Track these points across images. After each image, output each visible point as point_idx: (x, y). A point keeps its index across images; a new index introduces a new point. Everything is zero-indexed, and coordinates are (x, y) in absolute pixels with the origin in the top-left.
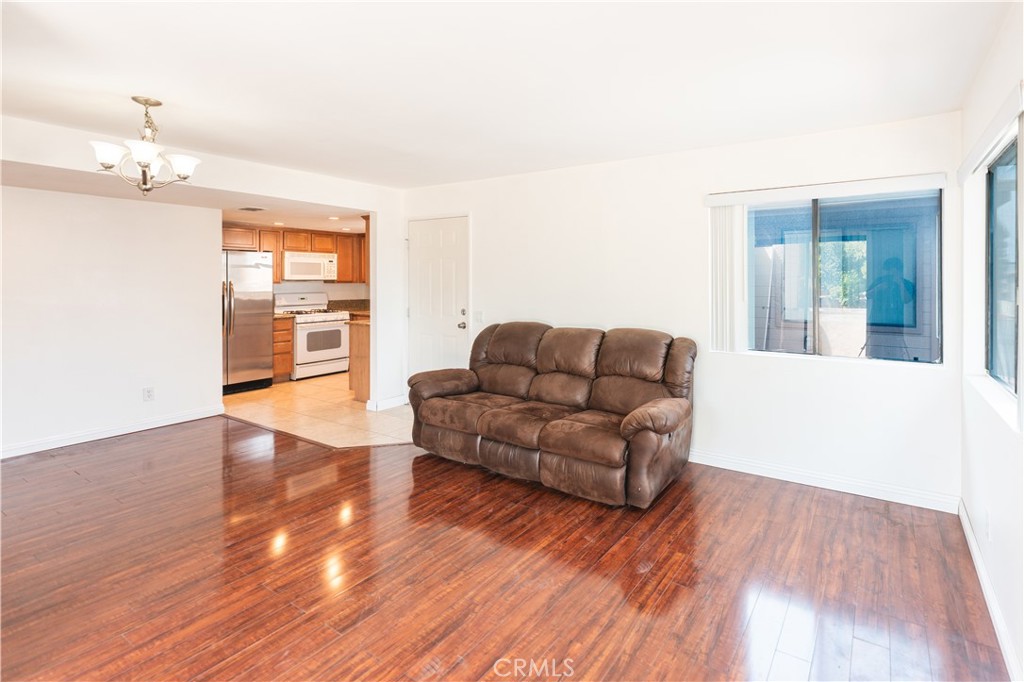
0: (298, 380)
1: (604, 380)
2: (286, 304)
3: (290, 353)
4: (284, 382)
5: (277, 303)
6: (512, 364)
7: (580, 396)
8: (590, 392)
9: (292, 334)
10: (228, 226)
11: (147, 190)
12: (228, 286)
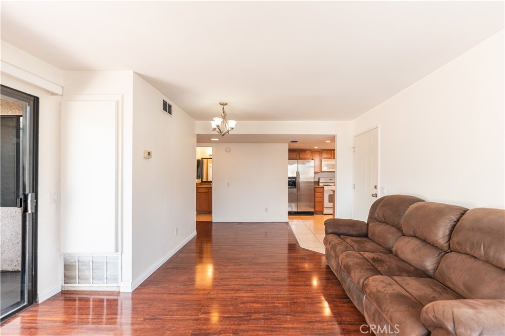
0: (325, 214)
1: (453, 256)
2: (324, 181)
3: (322, 202)
4: (320, 214)
5: (320, 181)
6: (388, 224)
7: (429, 264)
8: (439, 263)
9: (323, 194)
10: (290, 151)
11: (223, 135)
12: (298, 173)
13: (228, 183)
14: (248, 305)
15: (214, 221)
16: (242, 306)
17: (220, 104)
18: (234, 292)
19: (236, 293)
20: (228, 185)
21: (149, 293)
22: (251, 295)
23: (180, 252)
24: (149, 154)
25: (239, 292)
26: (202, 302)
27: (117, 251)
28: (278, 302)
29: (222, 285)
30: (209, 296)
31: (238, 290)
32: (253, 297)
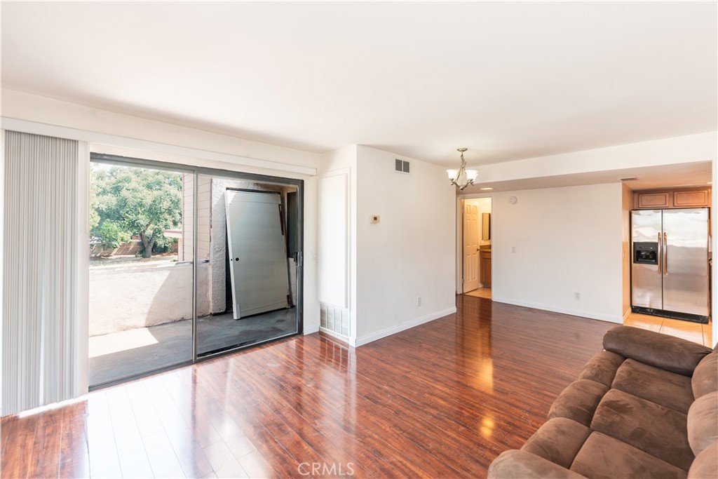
12: (663, 236)
13: (514, 248)
14: (433, 398)
15: (494, 299)
16: (427, 395)
17: (458, 150)
18: (433, 381)
19: (434, 383)
20: (514, 252)
21: (366, 353)
22: (448, 391)
23: (423, 326)
24: (375, 219)
25: (439, 383)
26: (396, 377)
27: (347, 307)
28: (469, 410)
29: (429, 371)
30: (407, 375)
31: (439, 381)
32: (446, 393)
